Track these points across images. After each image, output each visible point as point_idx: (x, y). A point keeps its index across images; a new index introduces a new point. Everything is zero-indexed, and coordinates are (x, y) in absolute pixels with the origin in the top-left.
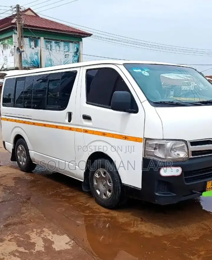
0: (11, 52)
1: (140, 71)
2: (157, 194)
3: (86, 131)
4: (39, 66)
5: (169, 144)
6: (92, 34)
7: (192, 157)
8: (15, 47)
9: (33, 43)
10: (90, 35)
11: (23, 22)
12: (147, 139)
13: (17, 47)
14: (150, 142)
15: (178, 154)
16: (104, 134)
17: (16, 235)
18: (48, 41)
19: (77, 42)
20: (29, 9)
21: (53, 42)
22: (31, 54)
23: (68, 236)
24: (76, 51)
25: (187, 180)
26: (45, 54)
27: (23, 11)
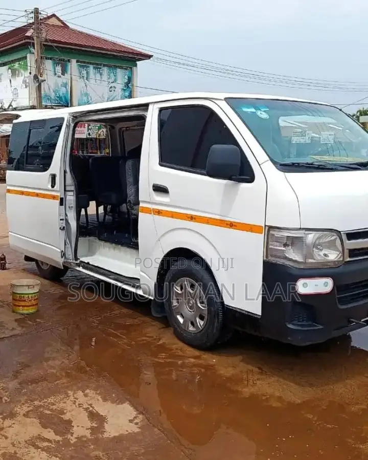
0: (24, 82)
1: (253, 110)
2: (290, 326)
3: (159, 212)
4: (68, 104)
5: (311, 237)
6: (153, 56)
7: (349, 259)
8: (30, 73)
9: (59, 69)
10: (149, 57)
11: (44, 35)
12: (271, 228)
13: (33, 73)
14: (277, 234)
15: (325, 255)
16: (192, 218)
17: (36, 403)
18: (83, 65)
19: (130, 68)
20: (54, 15)
21: (91, 67)
22: (56, 84)
23: (132, 405)
24: (126, 81)
25: (342, 301)
26: (79, 86)
27: (45, 18)
